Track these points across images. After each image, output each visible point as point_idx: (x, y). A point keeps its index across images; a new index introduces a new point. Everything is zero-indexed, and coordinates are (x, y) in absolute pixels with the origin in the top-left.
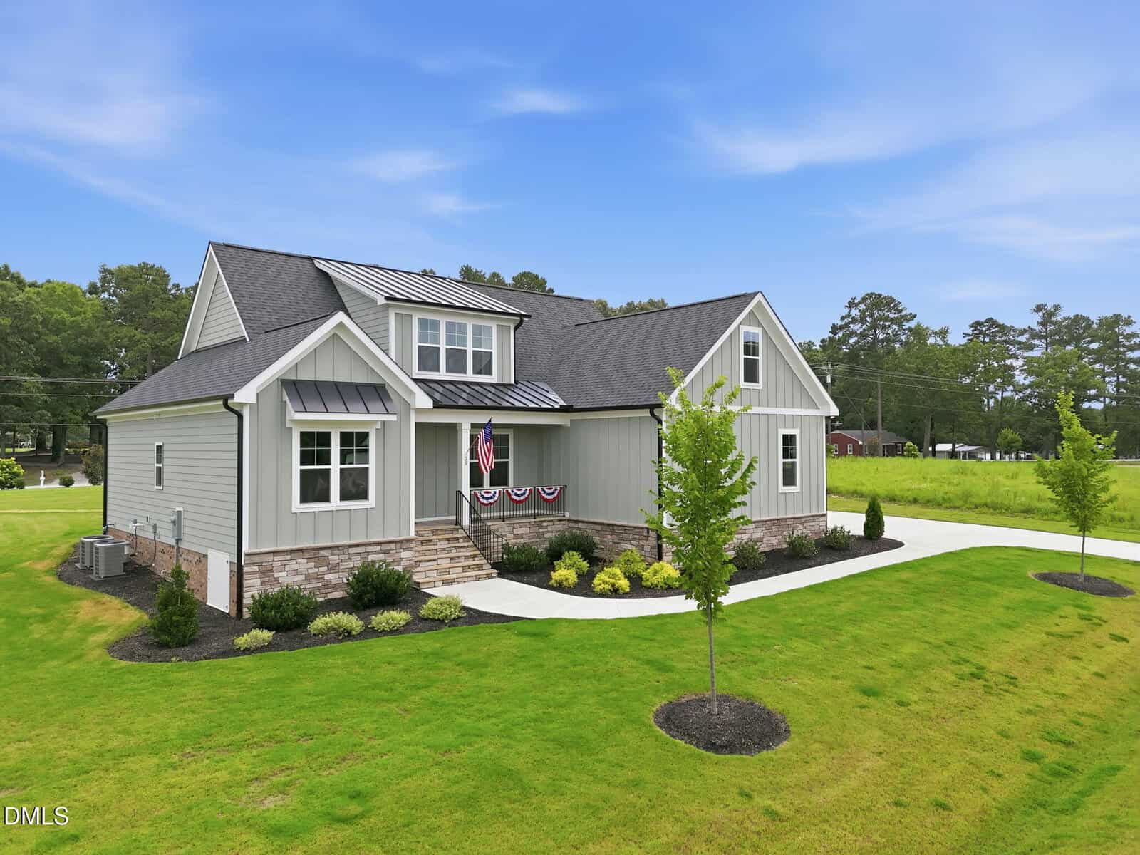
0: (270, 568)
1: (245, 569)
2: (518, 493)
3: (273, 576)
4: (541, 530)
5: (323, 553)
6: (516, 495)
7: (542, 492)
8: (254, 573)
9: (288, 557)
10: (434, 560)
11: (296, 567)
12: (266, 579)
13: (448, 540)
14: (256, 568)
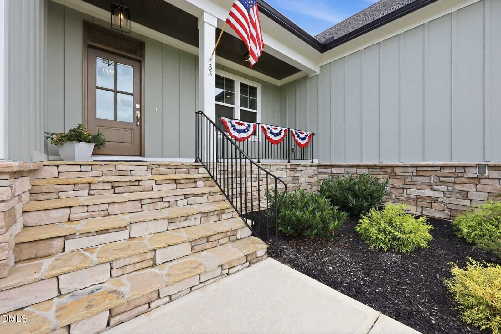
2: (274, 131)
6: (271, 133)
7: (296, 135)
13: (176, 181)
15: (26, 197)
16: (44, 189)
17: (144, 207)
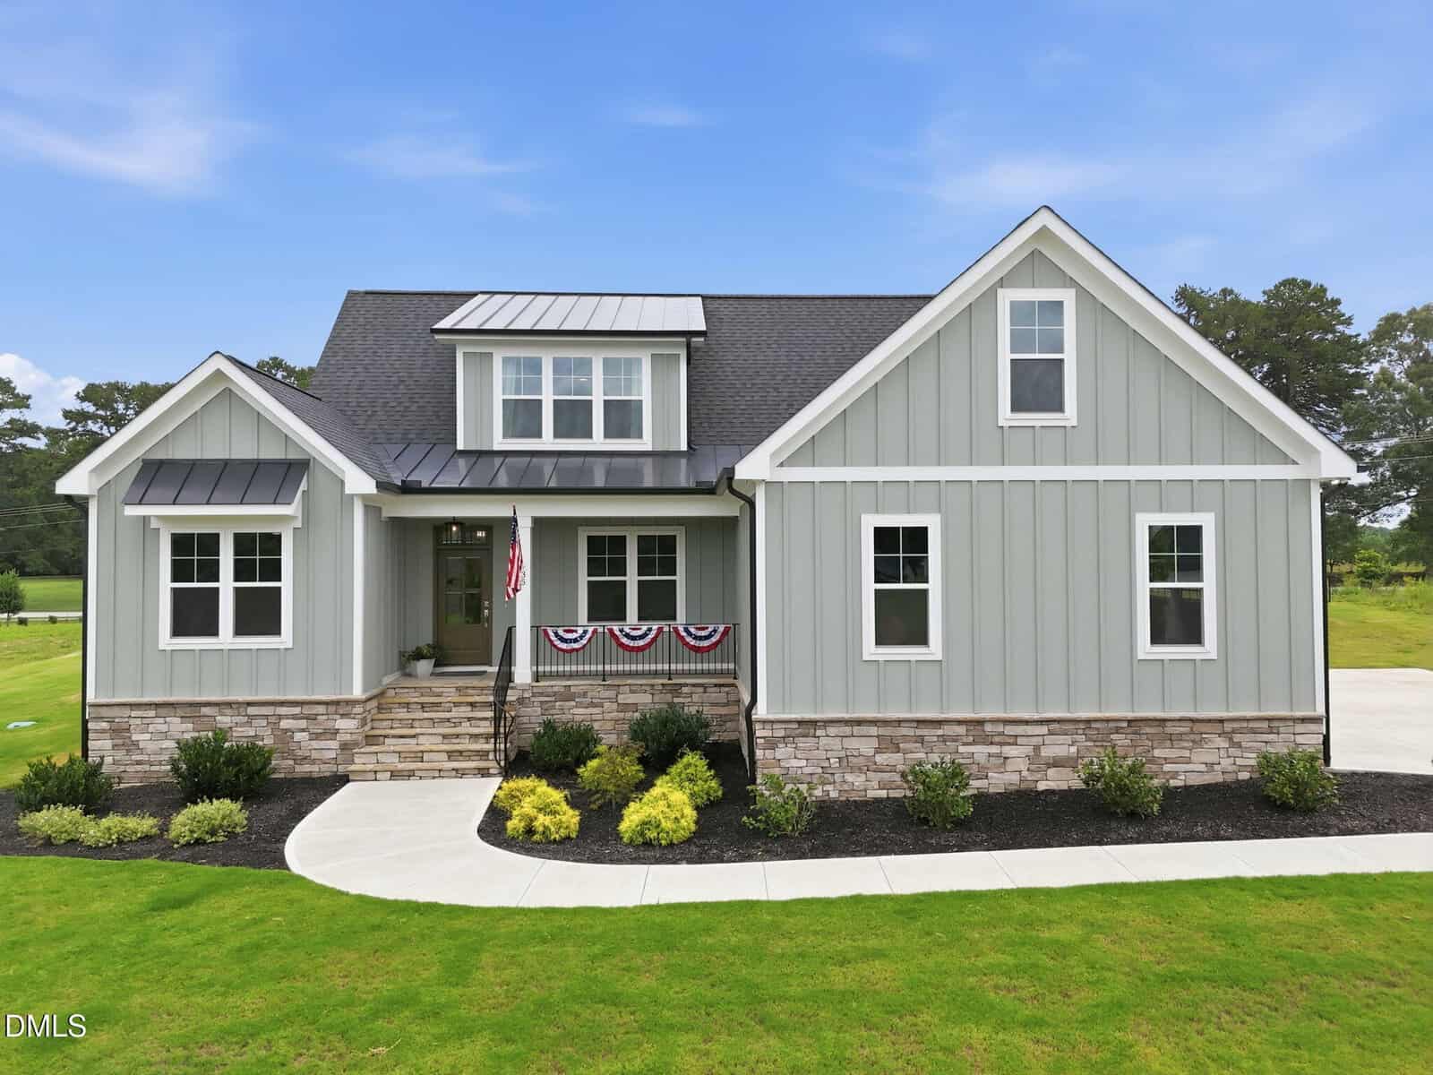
0: (126, 726)
1: (90, 726)
2: (634, 633)
3: (130, 738)
4: (676, 700)
5: (205, 710)
6: (628, 636)
7: (684, 634)
8: (103, 731)
9: (152, 713)
10: (414, 736)
11: (164, 728)
12: (120, 742)
13: (472, 705)
14: (105, 725)
15: (374, 711)
16: (385, 706)
17: (436, 725)
